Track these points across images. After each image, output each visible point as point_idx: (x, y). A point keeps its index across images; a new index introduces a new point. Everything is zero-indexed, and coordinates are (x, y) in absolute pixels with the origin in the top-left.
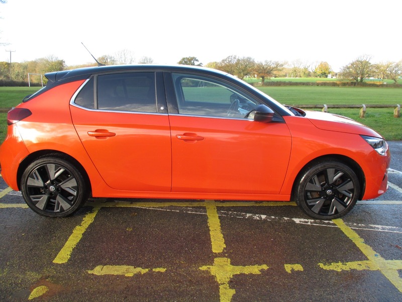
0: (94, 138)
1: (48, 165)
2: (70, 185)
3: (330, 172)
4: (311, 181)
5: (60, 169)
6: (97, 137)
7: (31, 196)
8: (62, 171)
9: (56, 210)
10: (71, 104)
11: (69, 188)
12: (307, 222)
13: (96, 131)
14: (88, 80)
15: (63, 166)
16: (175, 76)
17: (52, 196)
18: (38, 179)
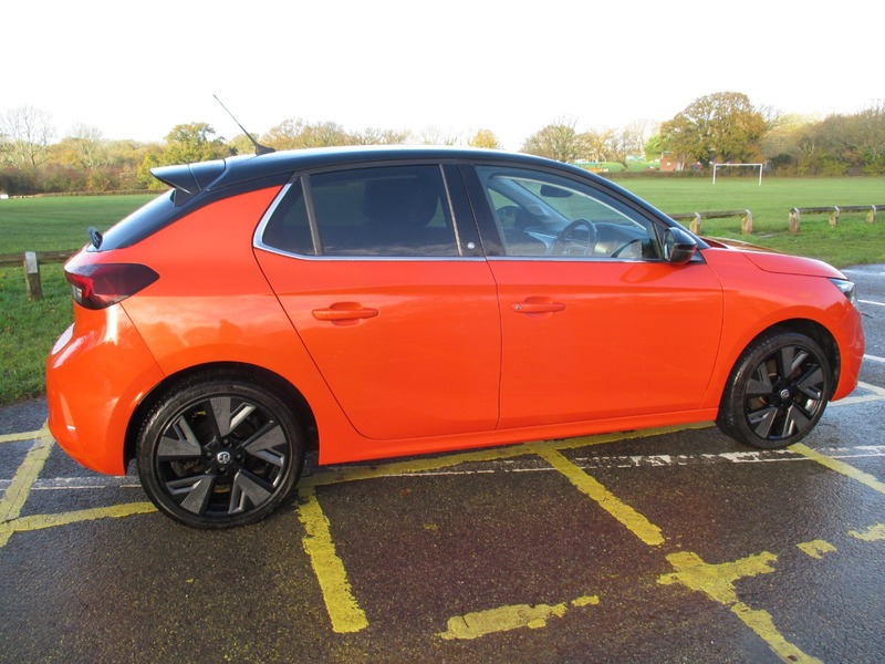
0: (329, 324)
1: (211, 400)
2: (268, 444)
3: (787, 352)
4: (756, 376)
5: (244, 407)
6: (336, 320)
7: (168, 484)
8: (247, 410)
9: (234, 508)
10: (255, 245)
11: (266, 450)
12: (751, 458)
13: (333, 307)
14: (288, 187)
15: (251, 400)
16: (483, 174)
17: (223, 476)
18: (185, 438)
